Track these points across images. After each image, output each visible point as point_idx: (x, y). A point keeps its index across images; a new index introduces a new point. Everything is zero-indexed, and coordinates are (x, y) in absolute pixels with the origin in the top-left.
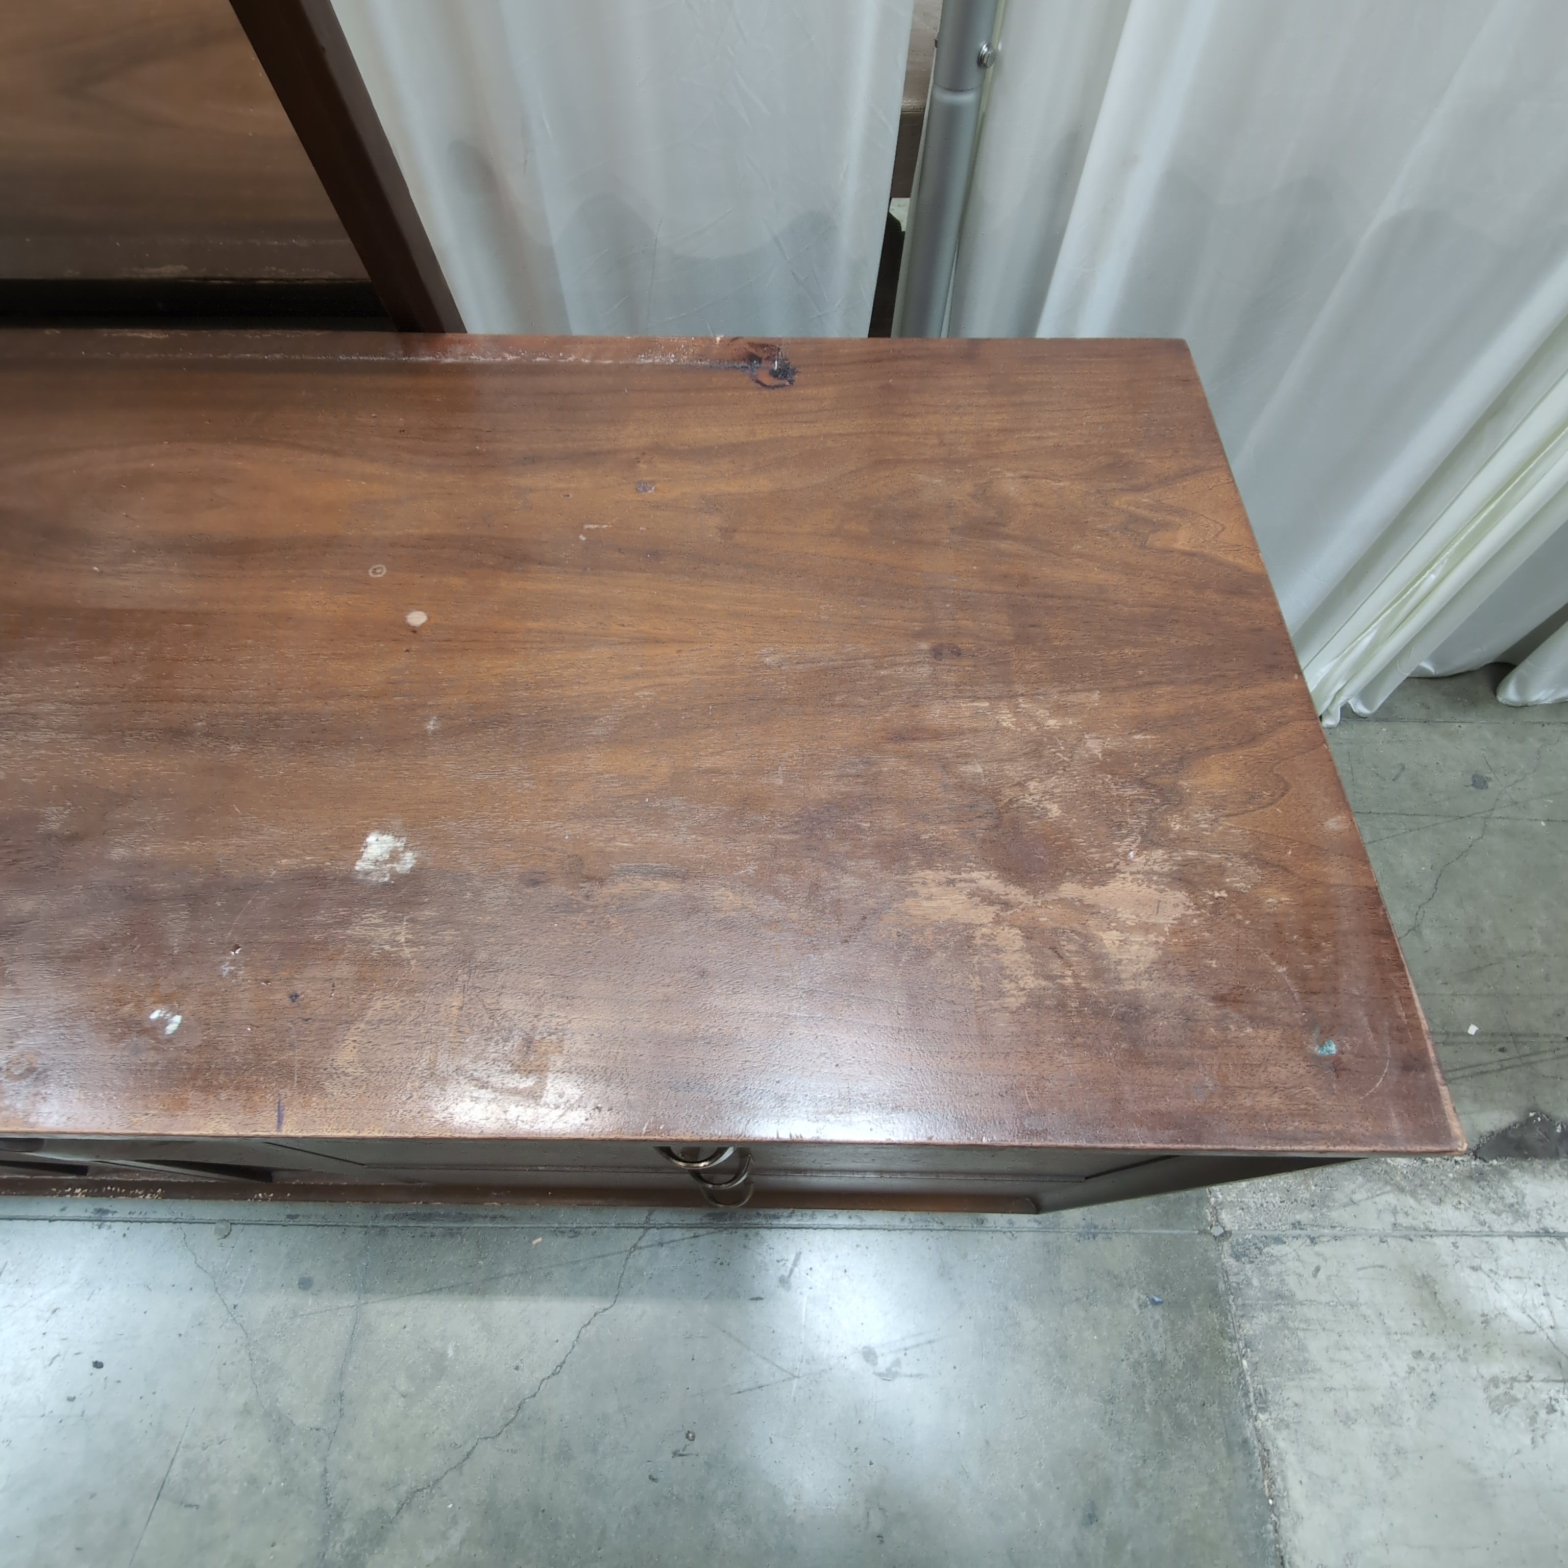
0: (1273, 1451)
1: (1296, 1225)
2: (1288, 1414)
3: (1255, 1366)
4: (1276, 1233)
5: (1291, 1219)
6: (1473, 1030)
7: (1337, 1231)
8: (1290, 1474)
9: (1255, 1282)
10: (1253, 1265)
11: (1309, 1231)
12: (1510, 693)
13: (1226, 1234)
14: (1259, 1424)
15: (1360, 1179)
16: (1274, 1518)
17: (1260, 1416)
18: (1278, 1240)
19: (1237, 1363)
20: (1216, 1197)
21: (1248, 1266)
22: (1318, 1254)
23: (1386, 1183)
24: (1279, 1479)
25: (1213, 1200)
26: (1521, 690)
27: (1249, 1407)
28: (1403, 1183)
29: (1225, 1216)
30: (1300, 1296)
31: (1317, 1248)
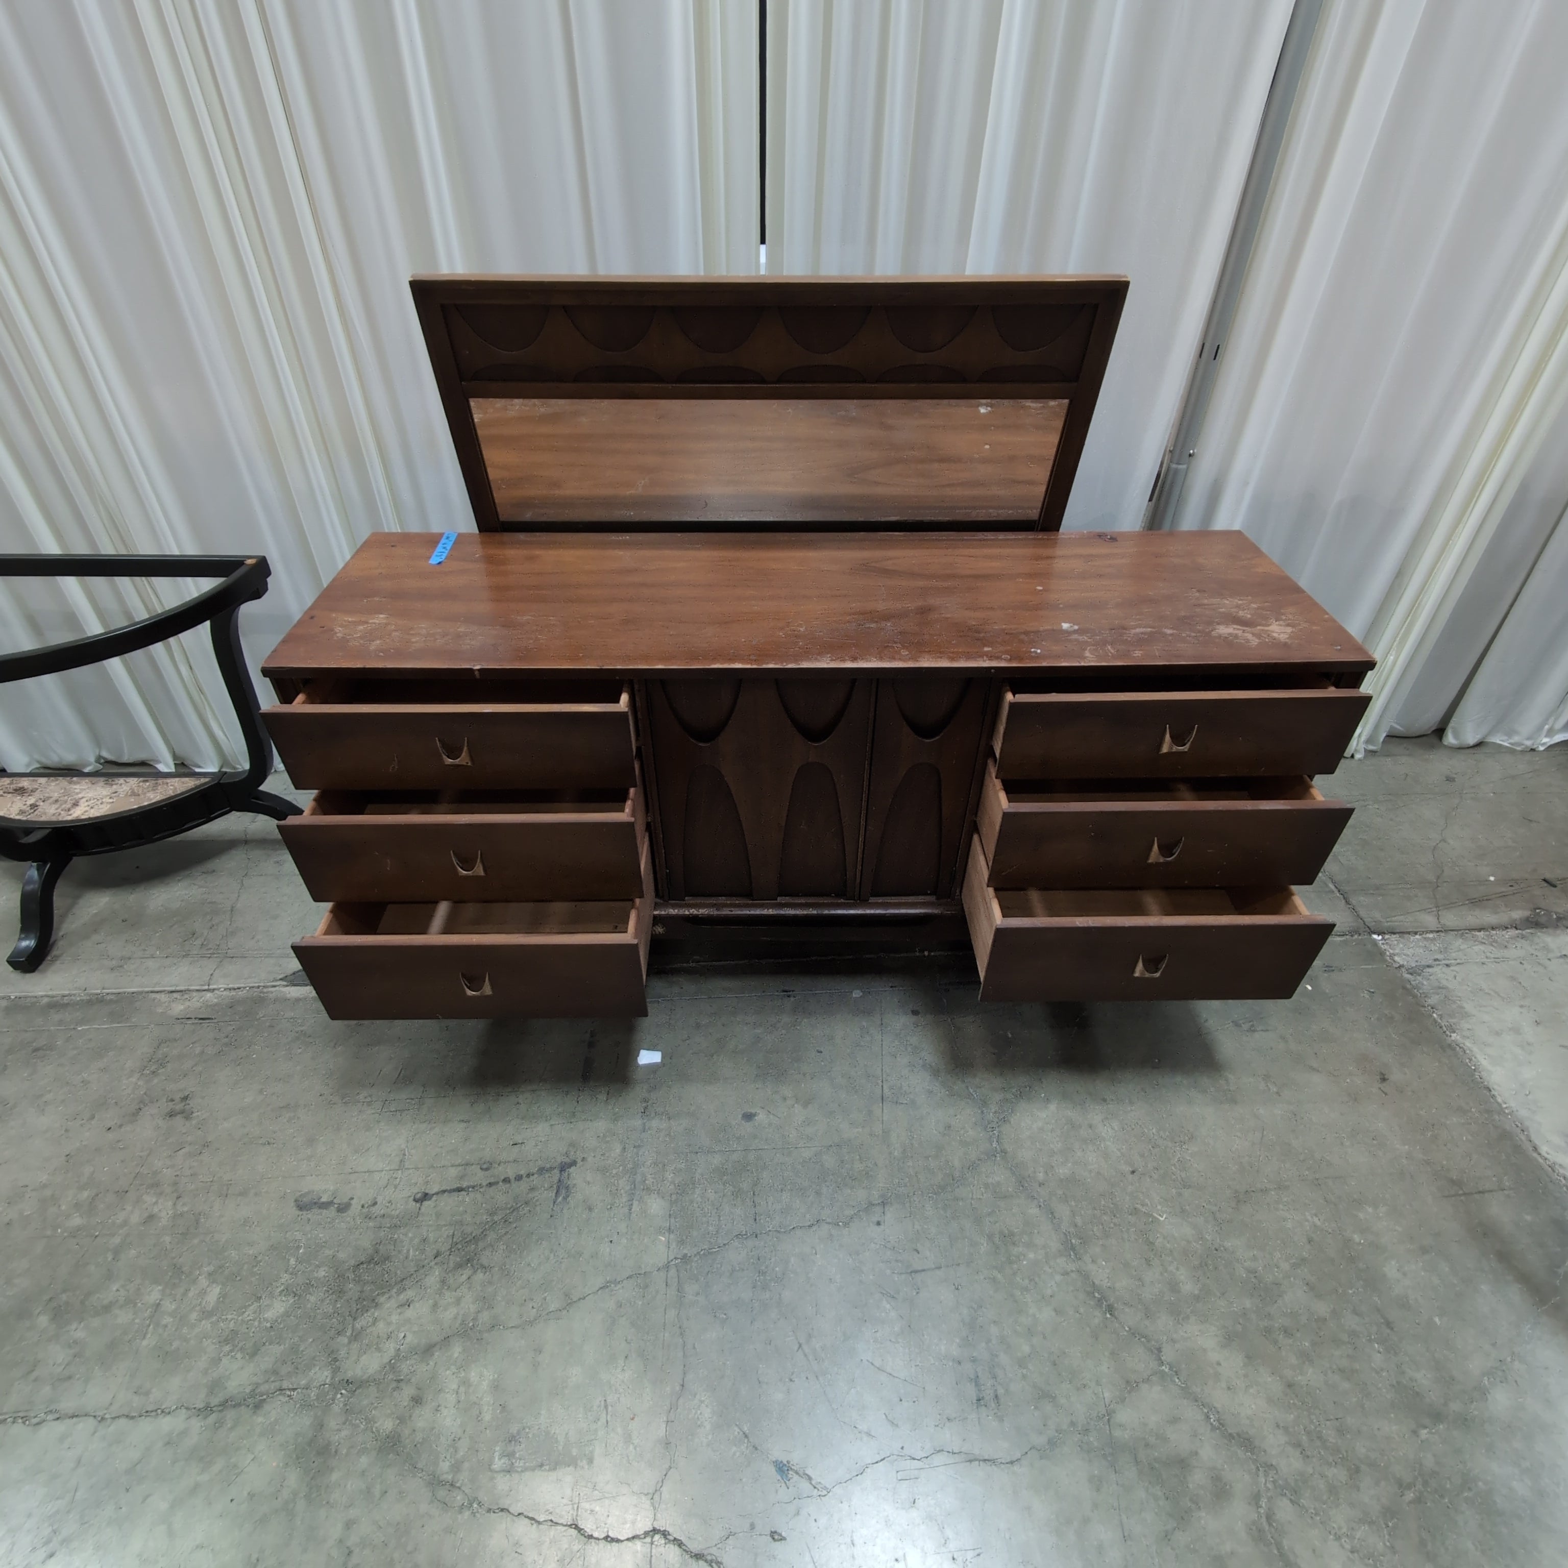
0: (1465, 1048)
1: (1436, 960)
2: (1467, 1033)
3: (1441, 1016)
4: (1427, 964)
5: (1433, 958)
6: (1492, 879)
7: (1458, 961)
8: (1478, 1056)
9: (1425, 983)
10: (1421, 977)
11: (1444, 962)
12: (1450, 739)
13: (1401, 966)
14: (1453, 1038)
15: (1461, 940)
16: (1479, 1074)
17: (1452, 1035)
18: (1429, 966)
19: (1431, 1016)
20: (1389, 951)
21: (1418, 977)
22: (1453, 971)
23: (1475, 941)
24: (1473, 1058)
25: (1388, 953)
26: (1456, 736)
27: (1445, 1032)
28: (1484, 941)
29: (1396, 958)
30: (1451, 986)
31: (1452, 968)
